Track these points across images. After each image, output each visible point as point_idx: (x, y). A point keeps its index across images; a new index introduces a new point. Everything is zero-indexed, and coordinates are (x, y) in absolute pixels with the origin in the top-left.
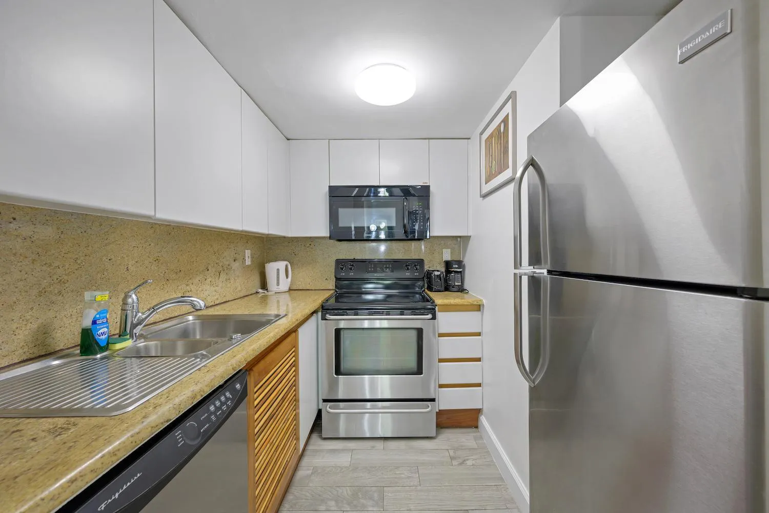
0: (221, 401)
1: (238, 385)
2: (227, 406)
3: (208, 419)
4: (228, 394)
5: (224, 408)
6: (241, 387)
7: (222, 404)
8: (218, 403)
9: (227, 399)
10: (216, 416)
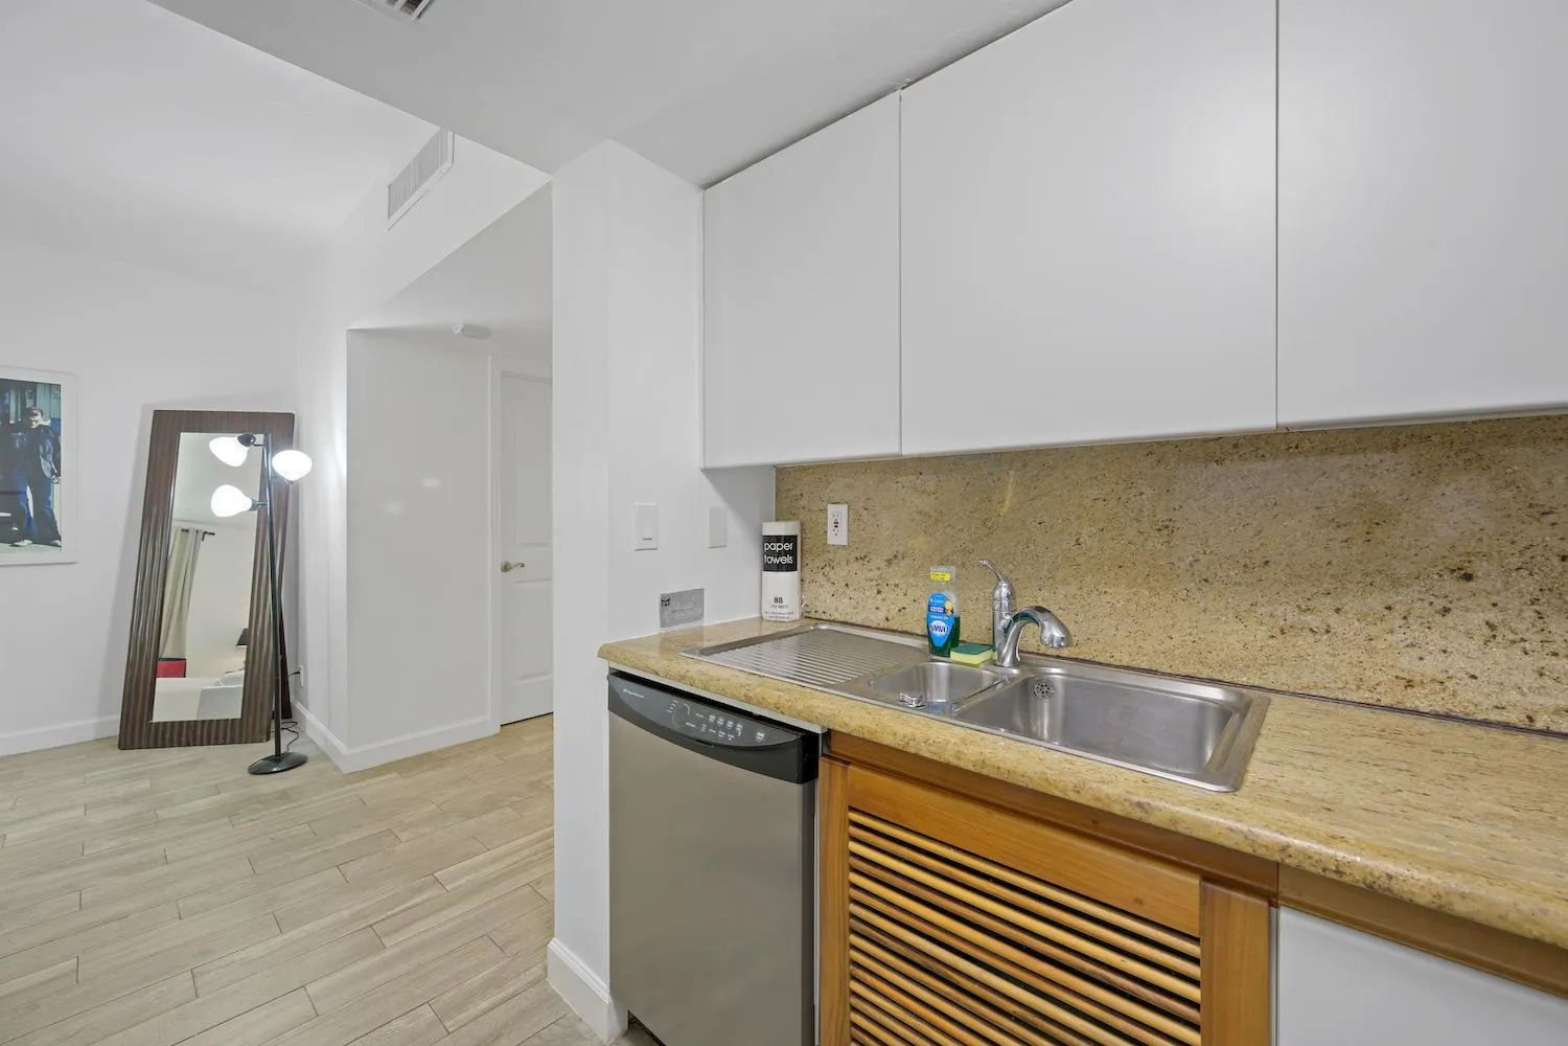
0: (725, 723)
1: (762, 735)
2: (726, 737)
3: (699, 722)
4: (739, 727)
5: (722, 734)
6: (762, 742)
7: (724, 728)
8: (721, 722)
9: (733, 731)
10: (707, 729)
